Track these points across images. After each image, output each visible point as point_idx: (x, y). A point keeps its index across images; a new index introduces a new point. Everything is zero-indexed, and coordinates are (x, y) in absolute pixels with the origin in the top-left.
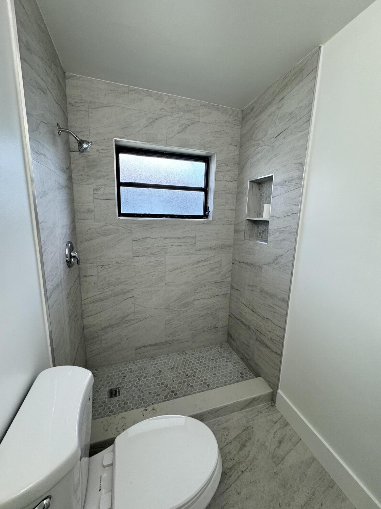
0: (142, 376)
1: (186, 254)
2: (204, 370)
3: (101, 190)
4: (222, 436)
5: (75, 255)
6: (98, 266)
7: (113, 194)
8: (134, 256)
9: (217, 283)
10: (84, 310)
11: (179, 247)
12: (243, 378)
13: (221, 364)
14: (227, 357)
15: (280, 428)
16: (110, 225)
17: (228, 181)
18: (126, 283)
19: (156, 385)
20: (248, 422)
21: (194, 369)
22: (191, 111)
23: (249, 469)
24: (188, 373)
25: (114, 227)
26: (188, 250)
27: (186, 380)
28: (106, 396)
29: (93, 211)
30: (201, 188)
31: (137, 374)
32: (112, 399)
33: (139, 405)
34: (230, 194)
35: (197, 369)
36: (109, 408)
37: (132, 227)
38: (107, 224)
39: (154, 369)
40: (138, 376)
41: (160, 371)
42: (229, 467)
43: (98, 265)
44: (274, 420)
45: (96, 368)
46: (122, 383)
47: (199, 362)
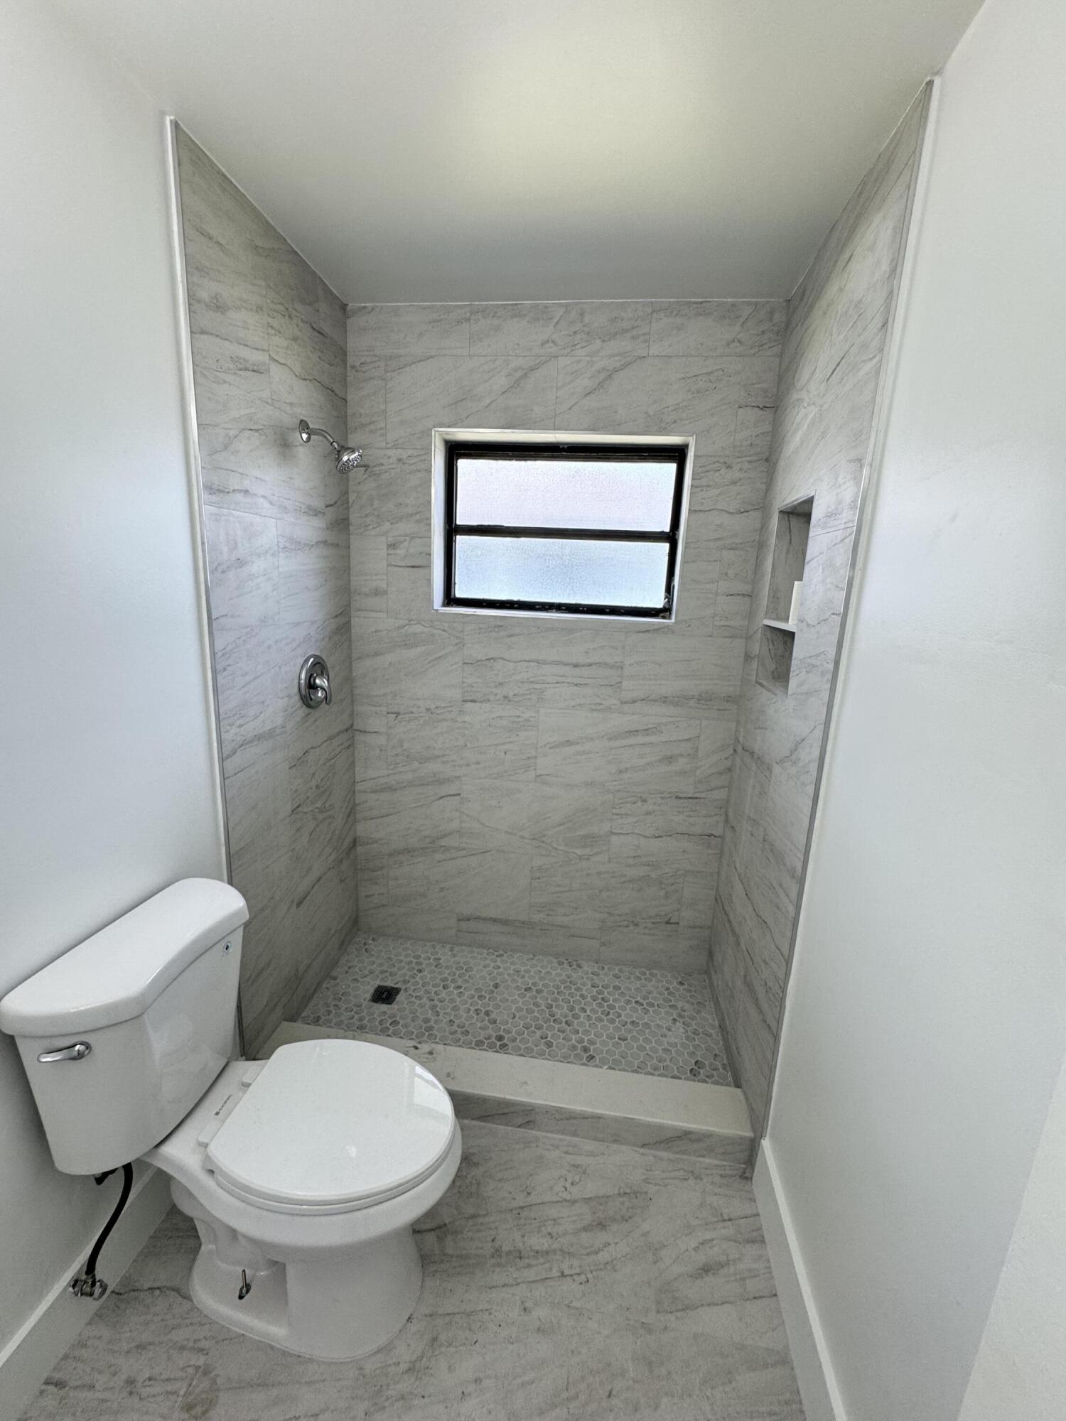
0: (453, 981)
1: (593, 707)
2: (601, 1020)
3: (402, 546)
4: (559, 1178)
5: (323, 683)
6: (388, 713)
7: (427, 554)
8: (465, 699)
9: (680, 798)
10: (359, 804)
11: (575, 687)
12: (694, 1075)
13: (656, 1021)
14: (684, 1011)
15: (727, 1239)
16: (418, 623)
17: (730, 513)
18: (445, 759)
19: (472, 1011)
20: (646, 1181)
21: (577, 1007)
22: (625, 331)
23: (583, 1278)
24: (558, 1013)
25: (425, 629)
26: (599, 697)
27: (545, 1025)
28: (369, 996)
29: (385, 593)
30: (663, 532)
31: (446, 975)
32: (376, 1005)
33: (417, 1036)
34: (736, 549)
35: (584, 1010)
36: (361, 1020)
37: (462, 631)
38: (412, 622)
39: (487, 975)
40: (445, 980)
41: (496, 986)
42: (537, 1248)
43: (389, 711)
44: (725, 1211)
45: (375, 936)
46: (409, 982)
47: (600, 996)
